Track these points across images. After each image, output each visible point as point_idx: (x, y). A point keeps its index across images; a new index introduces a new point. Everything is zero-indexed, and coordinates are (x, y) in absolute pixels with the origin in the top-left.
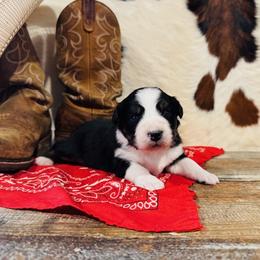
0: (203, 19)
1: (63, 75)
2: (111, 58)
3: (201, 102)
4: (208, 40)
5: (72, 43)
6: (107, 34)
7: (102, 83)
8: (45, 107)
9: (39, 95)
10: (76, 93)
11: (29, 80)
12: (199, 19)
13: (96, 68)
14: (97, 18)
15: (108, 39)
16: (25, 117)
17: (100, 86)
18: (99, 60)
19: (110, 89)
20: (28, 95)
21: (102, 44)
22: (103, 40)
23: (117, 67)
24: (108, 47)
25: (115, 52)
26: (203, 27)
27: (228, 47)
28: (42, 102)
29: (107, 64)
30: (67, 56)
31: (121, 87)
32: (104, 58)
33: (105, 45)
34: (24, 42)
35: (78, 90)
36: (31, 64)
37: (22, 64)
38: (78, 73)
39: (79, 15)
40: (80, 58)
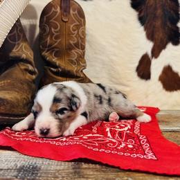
0: (142, 14)
2: (80, 41)
4: (145, 29)
5: (53, 30)
6: (78, 23)
7: (73, 59)
10: (55, 67)
11: (24, 56)
12: (139, 14)
13: (70, 48)
14: (71, 12)
15: (78, 27)
17: (72, 62)
18: (72, 42)
19: (79, 64)
21: (74, 30)
23: (83, 48)
24: (78, 33)
26: (142, 20)
27: (160, 35)
28: (32, 73)
29: (77, 45)
30: (49, 39)
31: (85, 63)
32: (76, 42)
33: (76, 32)
34: (19, 28)
35: (57, 64)
36: (23, 45)
37: (19, 44)
38: (57, 52)
39: (58, 10)
40: (58, 41)
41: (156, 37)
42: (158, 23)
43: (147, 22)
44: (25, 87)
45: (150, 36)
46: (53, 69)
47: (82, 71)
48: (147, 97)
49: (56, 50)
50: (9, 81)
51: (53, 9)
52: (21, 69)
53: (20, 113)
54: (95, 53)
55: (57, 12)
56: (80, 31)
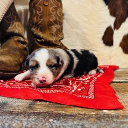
1: (33, 29)
2: (58, 19)
3: (106, 41)
6: (56, 6)
7: (54, 33)
8: (25, 46)
9: (22, 39)
10: (40, 38)
11: (17, 31)
13: (50, 24)
16: (15, 51)
18: (52, 20)
19: (57, 36)
20: (16, 39)
21: (53, 12)
22: (53, 10)
25: (60, 16)
27: (121, 11)
28: (24, 43)
30: (35, 19)
31: (63, 34)
33: (55, 12)
34: (13, 12)
35: (41, 36)
36: (17, 23)
37: (13, 23)
40: (42, 20)
41: (118, 13)
42: (119, 2)
43: (110, 2)
44: (18, 53)
46: (38, 40)
47: (60, 41)
49: (41, 26)
50: (7, 49)
52: (15, 40)
53: (13, 70)
54: (72, 28)
56: (58, 11)
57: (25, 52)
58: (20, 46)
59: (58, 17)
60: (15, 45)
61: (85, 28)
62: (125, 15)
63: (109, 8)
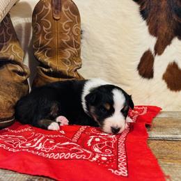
0: (145, 7)
1: (37, 53)
2: (74, 39)
3: (143, 72)
5: (44, 28)
6: (71, 21)
7: (67, 59)
8: (24, 78)
9: (19, 68)
10: (47, 67)
11: (12, 57)
13: (62, 47)
14: (63, 9)
15: (71, 24)
17: (65, 61)
18: (64, 41)
19: (73, 64)
20: (11, 69)
22: (67, 26)
23: (78, 46)
24: (71, 30)
25: (77, 35)
27: (165, 29)
28: (22, 74)
29: (70, 44)
30: (40, 38)
32: (69, 40)
33: (69, 30)
34: (8, 28)
35: (49, 64)
37: (7, 45)
38: (49, 52)
39: (49, 7)
40: (50, 40)
42: (163, 16)
45: (153, 31)
47: (76, 71)
48: (149, 97)
49: (48, 49)
51: (44, 7)
55: (48, 10)
56: (74, 28)
57: (24, 86)
58: (17, 78)
59: (75, 36)
60: (8, 78)
61: (114, 53)
62: (170, 34)
63: (148, 24)
